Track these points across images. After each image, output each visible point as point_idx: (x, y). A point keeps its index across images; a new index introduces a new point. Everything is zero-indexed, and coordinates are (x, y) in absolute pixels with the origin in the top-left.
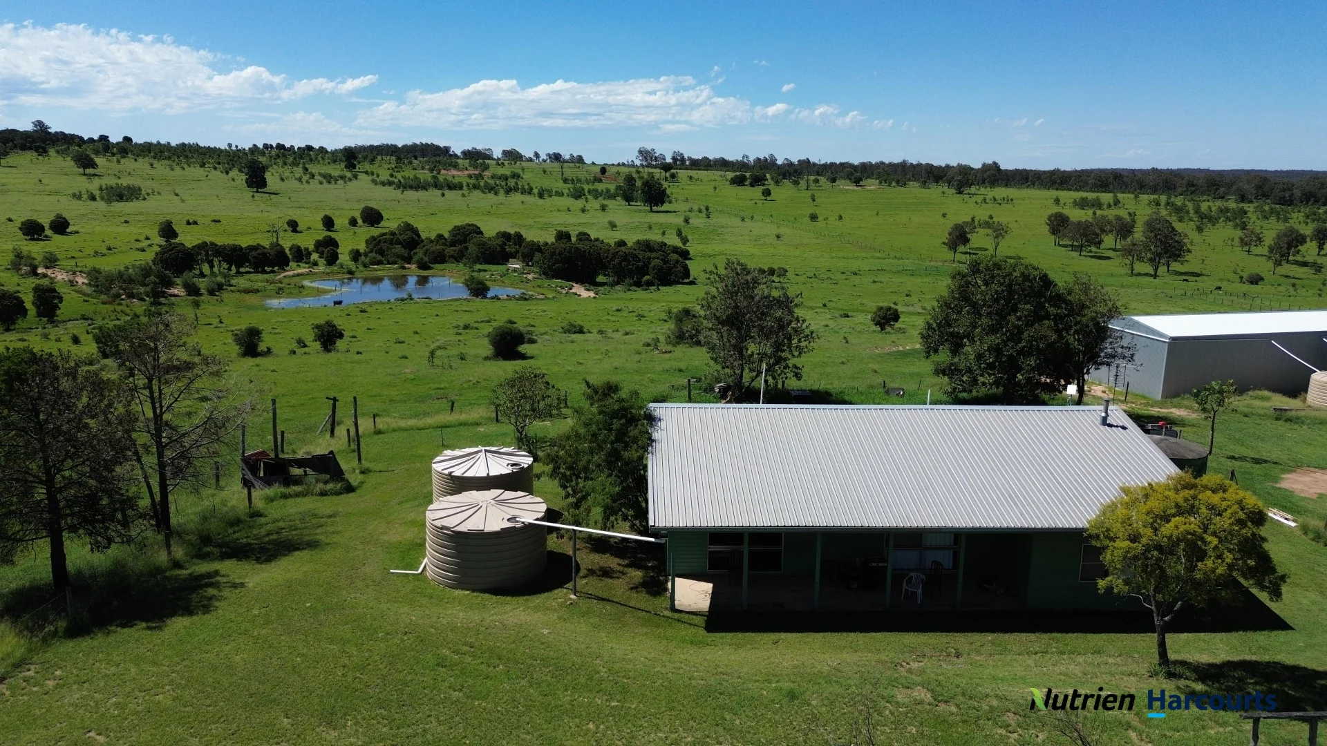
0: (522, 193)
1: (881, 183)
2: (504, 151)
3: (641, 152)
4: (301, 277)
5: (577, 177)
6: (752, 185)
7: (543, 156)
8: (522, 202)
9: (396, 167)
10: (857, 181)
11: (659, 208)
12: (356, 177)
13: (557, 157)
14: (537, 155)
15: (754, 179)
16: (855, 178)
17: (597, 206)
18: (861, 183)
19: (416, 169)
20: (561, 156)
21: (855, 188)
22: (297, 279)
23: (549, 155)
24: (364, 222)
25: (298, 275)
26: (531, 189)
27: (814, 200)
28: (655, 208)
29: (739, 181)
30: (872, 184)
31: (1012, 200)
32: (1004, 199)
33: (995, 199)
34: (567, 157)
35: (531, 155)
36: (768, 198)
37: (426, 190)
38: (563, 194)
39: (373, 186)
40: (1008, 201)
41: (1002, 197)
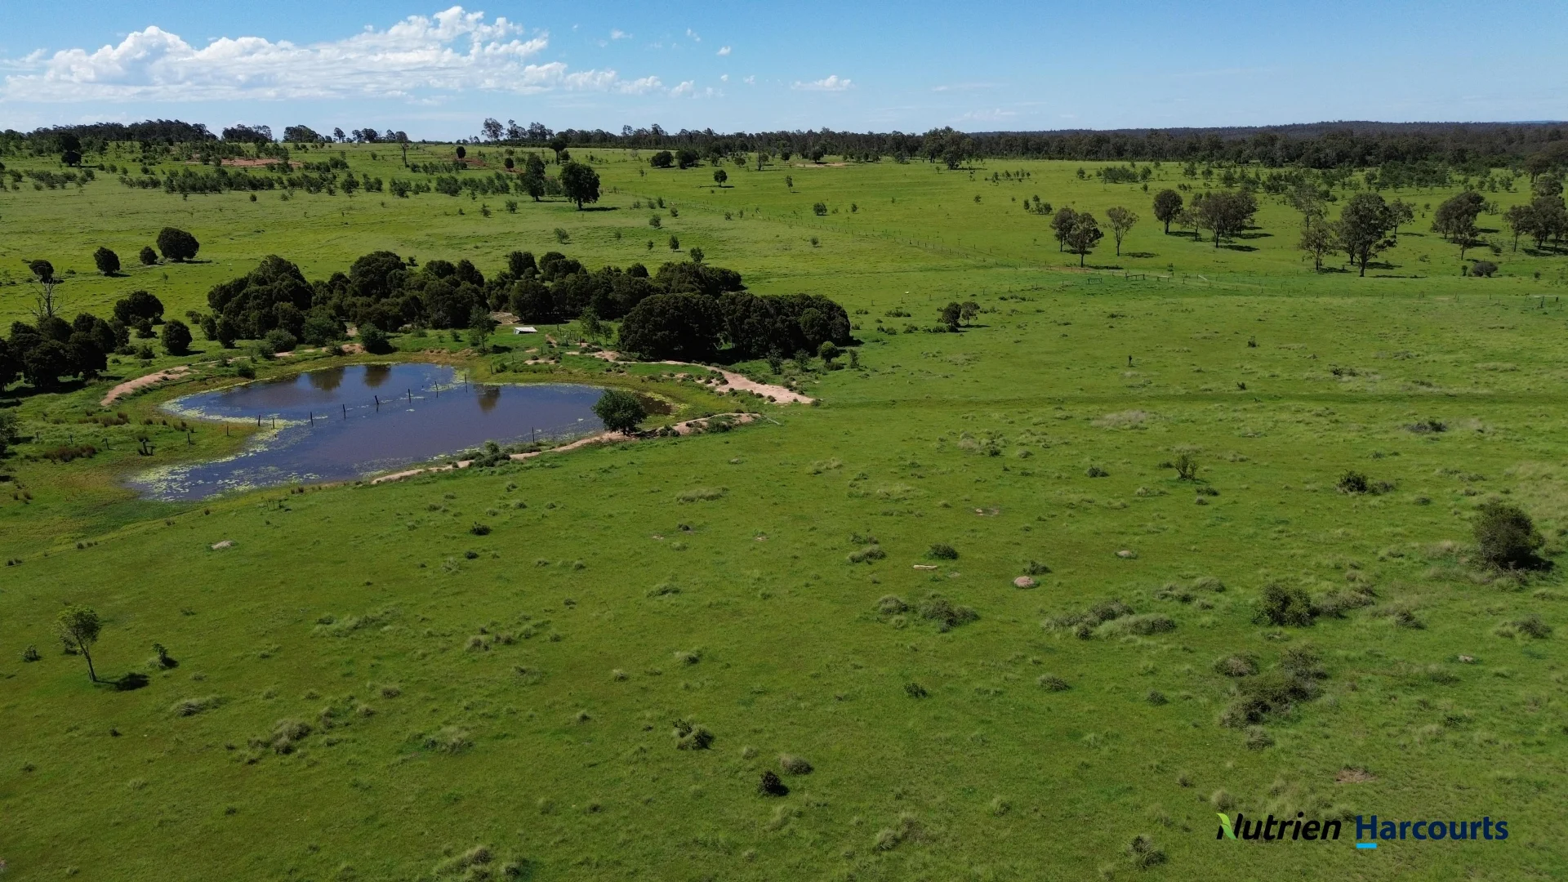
0: (368, 190)
1: (845, 158)
2: (288, 129)
3: (487, 125)
4: (151, 395)
5: (431, 163)
6: (683, 167)
7: (349, 135)
8: (383, 204)
9: (145, 157)
10: (817, 157)
11: (591, 205)
12: (90, 175)
13: (371, 135)
14: (339, 133)
15: (683, 158)
16: (815, 153)
17: (503, 205)
18: (822, 160)
19: (178, 160)
20: (375, 134)
21: (816, 166)
22: (144, 401)
23: (357, 133)
24: (165, 254)
25: (145, 391)
26: (379, 183)
27: (791, 185)
28: (585, 205)
29: (662, 162)
30: (835, 162)
31: (1028, 174)
32: (1018, 173)
33: (1008, 175)
34: (383, 134)
35: (331, 134)
36: (723, 184)
37: (220, 192)
38: (429, 189)
39: (126, 188)
40: (1023, 175)
41: (1015, 171)
